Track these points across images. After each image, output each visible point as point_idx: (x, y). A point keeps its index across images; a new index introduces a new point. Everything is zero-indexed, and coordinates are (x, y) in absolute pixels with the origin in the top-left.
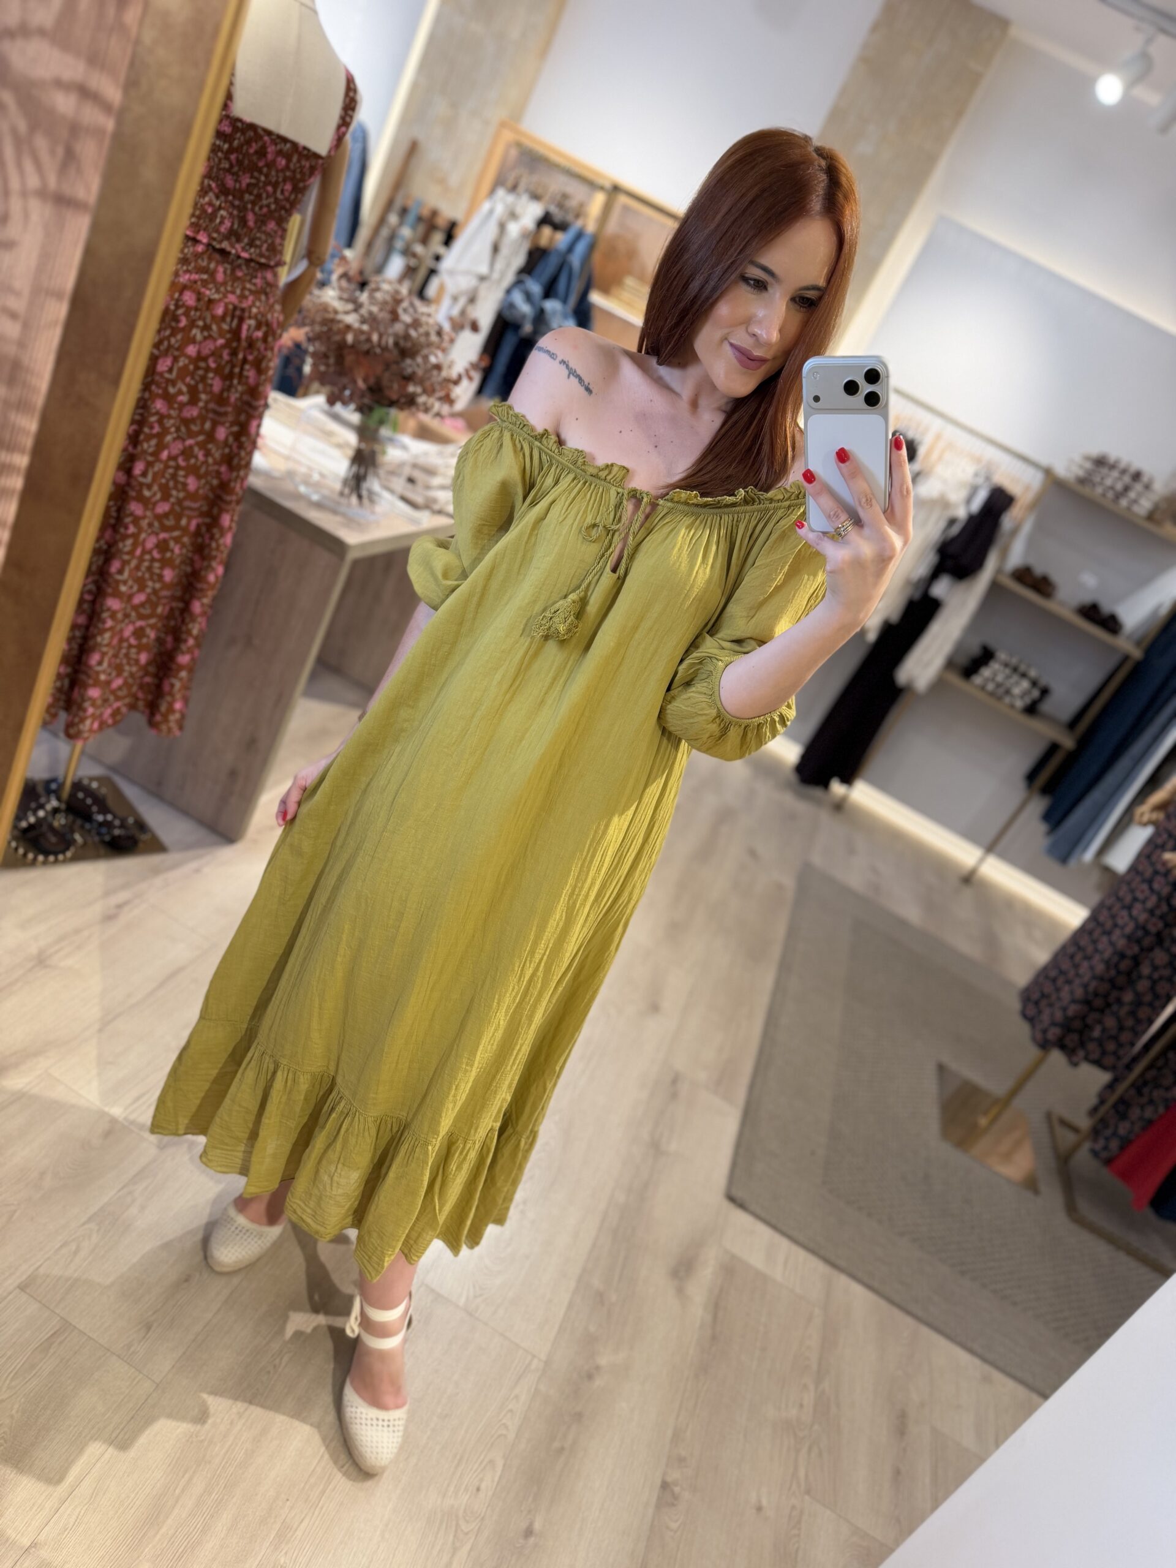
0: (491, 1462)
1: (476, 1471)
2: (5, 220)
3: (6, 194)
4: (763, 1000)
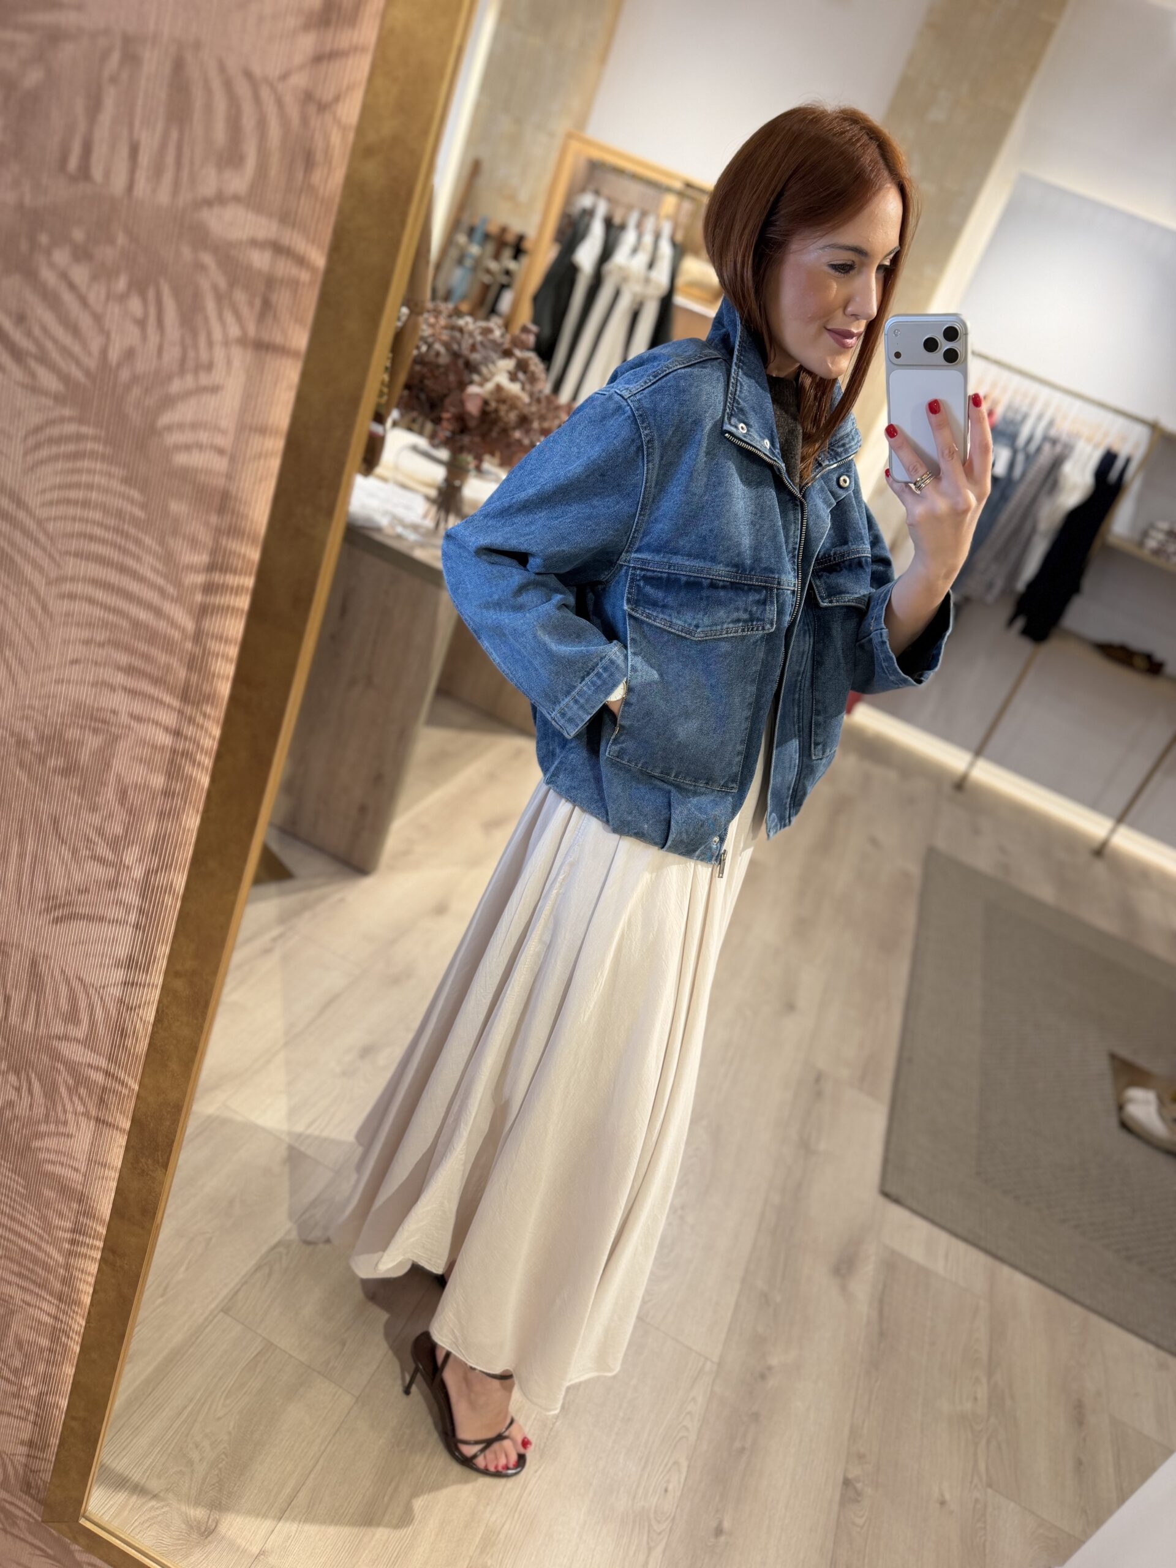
0: (676, 1463)
1: (662, 1472)
2: (210, 367)
3: (210, 344)
4: (899, 992)
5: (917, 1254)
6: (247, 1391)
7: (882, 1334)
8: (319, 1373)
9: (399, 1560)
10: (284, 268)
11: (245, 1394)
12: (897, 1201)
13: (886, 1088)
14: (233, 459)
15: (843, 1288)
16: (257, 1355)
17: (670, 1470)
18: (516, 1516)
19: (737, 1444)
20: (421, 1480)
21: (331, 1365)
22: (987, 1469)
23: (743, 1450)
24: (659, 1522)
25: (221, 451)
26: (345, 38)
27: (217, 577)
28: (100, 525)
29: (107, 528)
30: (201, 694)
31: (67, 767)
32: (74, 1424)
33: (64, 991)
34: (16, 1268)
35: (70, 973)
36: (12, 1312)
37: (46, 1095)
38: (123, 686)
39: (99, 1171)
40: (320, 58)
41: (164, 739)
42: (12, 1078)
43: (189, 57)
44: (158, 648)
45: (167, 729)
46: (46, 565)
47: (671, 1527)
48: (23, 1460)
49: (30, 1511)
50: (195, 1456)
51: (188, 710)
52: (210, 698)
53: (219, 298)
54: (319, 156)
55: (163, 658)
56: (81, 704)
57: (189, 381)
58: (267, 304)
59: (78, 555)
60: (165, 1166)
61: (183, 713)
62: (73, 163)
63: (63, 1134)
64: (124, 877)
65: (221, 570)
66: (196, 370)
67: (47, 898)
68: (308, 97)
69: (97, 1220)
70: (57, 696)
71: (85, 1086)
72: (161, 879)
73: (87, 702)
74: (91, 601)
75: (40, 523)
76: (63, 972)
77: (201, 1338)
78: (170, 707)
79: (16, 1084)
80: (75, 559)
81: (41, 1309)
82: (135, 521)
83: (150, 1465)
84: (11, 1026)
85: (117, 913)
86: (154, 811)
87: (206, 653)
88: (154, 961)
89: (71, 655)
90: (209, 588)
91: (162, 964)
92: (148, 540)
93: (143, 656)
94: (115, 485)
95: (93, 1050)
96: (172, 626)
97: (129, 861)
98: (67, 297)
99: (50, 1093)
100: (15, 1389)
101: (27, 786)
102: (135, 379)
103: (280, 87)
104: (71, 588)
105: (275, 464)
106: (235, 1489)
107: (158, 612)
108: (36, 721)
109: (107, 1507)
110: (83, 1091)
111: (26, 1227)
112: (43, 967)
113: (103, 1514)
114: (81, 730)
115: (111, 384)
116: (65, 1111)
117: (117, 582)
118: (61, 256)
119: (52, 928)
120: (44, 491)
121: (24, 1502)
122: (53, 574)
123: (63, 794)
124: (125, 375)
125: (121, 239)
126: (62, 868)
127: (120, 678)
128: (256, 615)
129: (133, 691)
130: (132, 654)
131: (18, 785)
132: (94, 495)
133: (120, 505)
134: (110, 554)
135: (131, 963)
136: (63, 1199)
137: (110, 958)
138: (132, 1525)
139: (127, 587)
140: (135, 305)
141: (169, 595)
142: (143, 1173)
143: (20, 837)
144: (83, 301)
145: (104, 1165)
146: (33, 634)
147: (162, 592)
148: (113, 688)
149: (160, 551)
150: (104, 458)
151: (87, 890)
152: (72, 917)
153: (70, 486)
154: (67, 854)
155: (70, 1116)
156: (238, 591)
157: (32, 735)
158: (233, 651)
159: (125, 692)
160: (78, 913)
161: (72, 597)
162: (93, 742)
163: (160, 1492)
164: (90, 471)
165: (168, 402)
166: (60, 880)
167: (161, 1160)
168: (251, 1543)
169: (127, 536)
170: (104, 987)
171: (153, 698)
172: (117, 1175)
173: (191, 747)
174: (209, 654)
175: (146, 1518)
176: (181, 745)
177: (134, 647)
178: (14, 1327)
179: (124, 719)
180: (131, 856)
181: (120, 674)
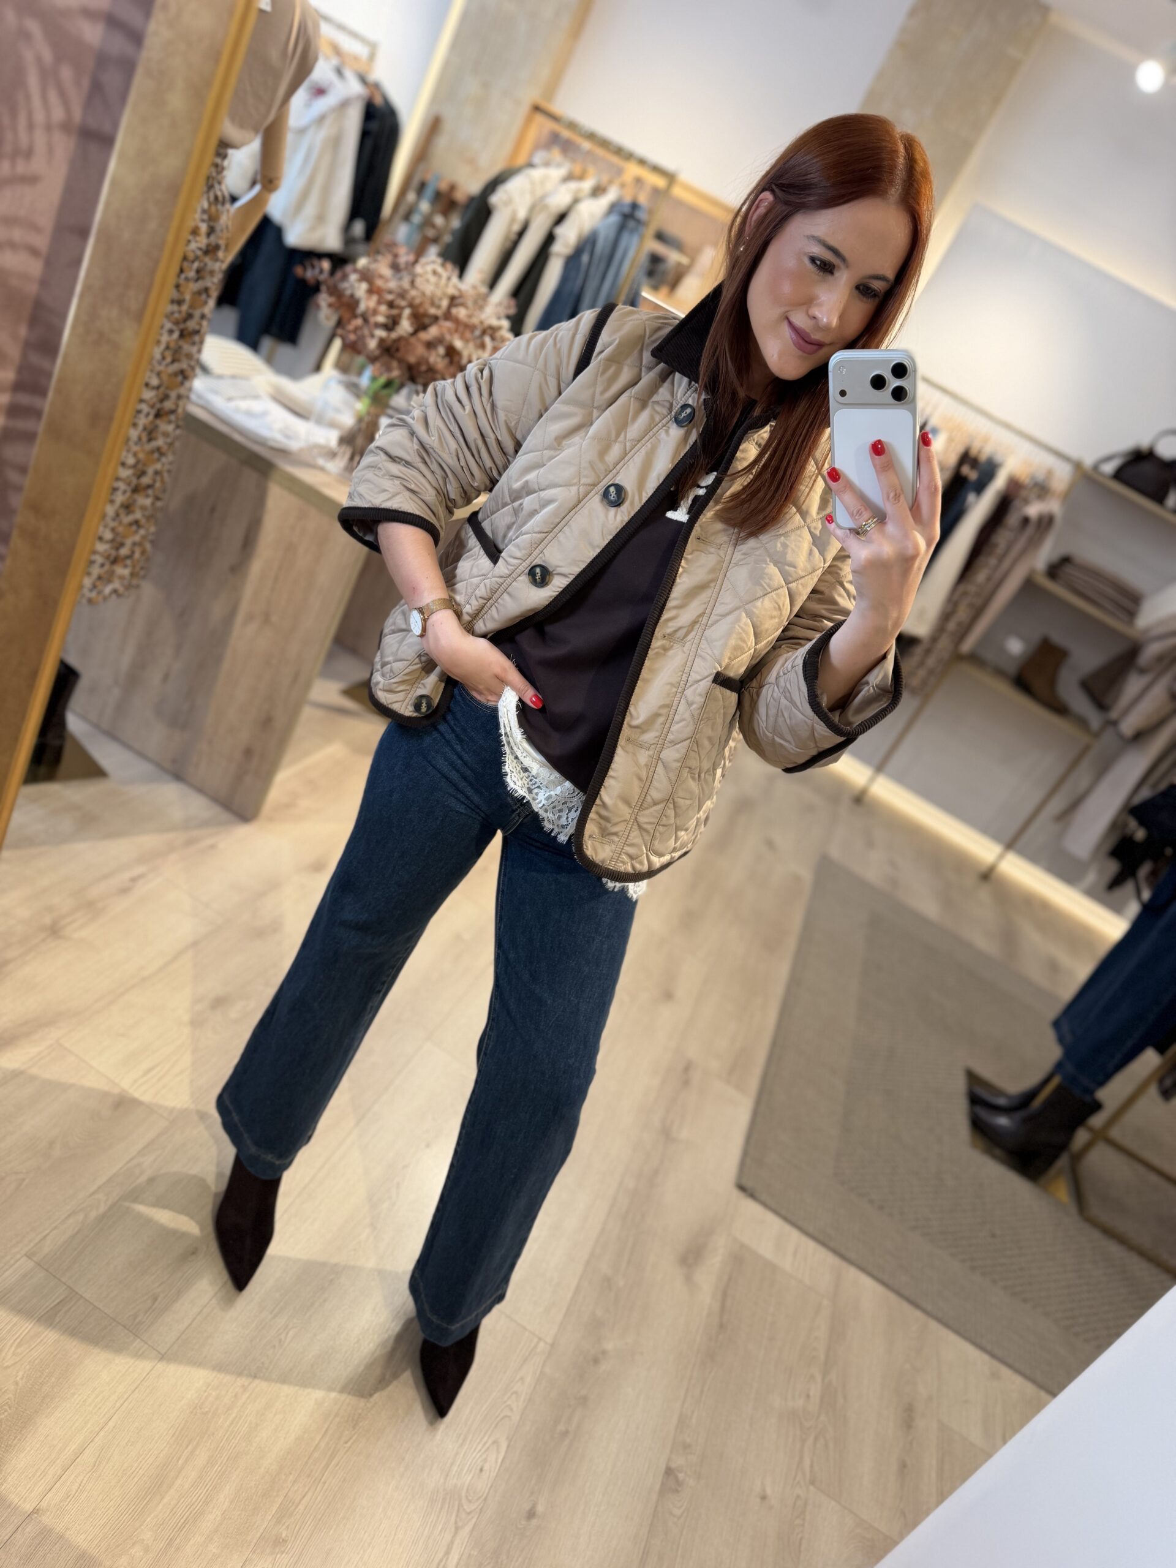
0: (495, 1443)
1: (480, 1451)
2: (29, 154)
3: (31, 127)
4: (778, 989)
5: (766, 1250)
6: (42, 1340)
7: (722, 1326)
8: (124, 1326)
9: (187, 1526)
11: (40, 1342)
12: (752, 1196)
13: (753, 1083)
15: (688, 1279)
16: (58, 1303)
17: (488, 1448)
18: (318, 1489)
19: (561, 1427)
20: (222, 1444)
21: (137, 1320)
22: (812, 1466)
23: (565, 1433)
24: (470, 1501)
47: (481, 1509)
53: (44, 74)
57: (5, 168)
66: (16, 154)
106: (15, 1442)
168: (25, 1501)
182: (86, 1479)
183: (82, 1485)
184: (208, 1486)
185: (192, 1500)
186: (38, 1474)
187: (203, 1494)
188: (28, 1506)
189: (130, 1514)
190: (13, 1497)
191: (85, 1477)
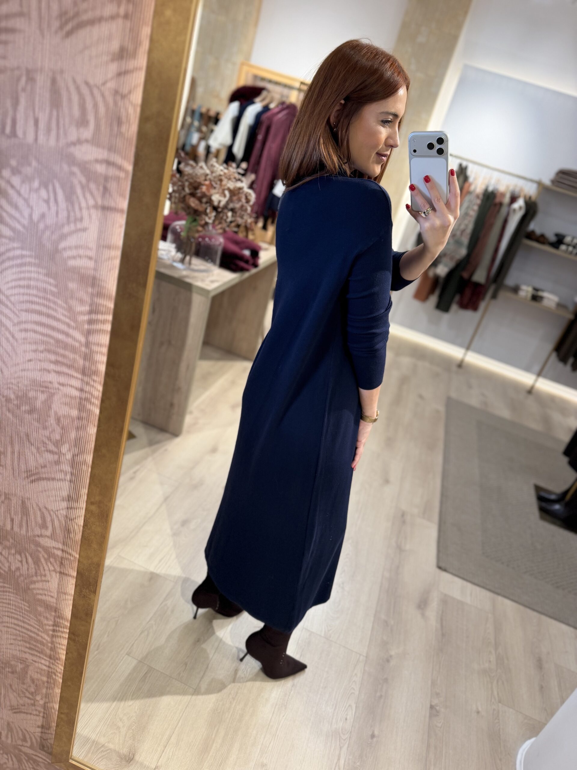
0: (350, 705)
1: (344, 710)
2: (81, 219)
3: (81, 209)
4: (439, 468)
5: (456, 594)
7: (443, 635)
8: (176, 679)
9: (222, 764)
10: (112, 172)
11: (142, 692)
12: (445, 570)
13: (436, 516)
14: (96, 261)
15: (423, 615)
16: (145, 673)
17: (347, 709)
18: (276, 739)
19: (378, 694)
20: (229, 726)
21: (181, 675)
22: (498, 694)
23: (381, 697)
24: (344, 734)
25: (90, 258)
26: (131, 64)
27: (94, 317)
28: (36, 296)
29: (40, 297)
30: (91, 370)
31: (31, 410)
32: (63, 716)
33: (39, 514)
34: (28, 645)
35: (41, 505)
36: (28, 666)
37: (34, 563)
38: (54, 371)
39: (64, 597)
40: (120, 74)
41: (76, 393)
42: (18, 557)
43: (58, 78)
44: (69, 352)
45: (76, 389)
46: (12, 317)
47: (350, 737)
48: (40, 734)
49: (44, 758)
50: (120, 724)
51: (86, 379)
52: (96, 373)
53: (83, 187)
54: (124, 119)
55: (71, 356)
56: (35, 379)
57: (72, 227)
58: (106, 190)
59: (27, 311)
60: (95, 592)
61: (83, 381)
62: (8, 130)
63: (44, 581)
64: (62, 459)
65: (95, 313)
66: (76, 220)
67: (27, 471)
68: (116, 92)
69: (65, 619)
70: (23, 377)
71: (53, 557)
72: (80, 458)
73: (38, 378)
74: (35, 332)
75: (7, 297)
76: (37, 505)
77: (117, 668)
78: (77, 378)
79: (20, 559)
80: (26, 313)
81: (42, 663)
82: (53, 294)
83: (99, 731)
84: (15, 533)
85: (62, 476)
86: (74, 427)
87: (92, 352)
88: (80, 497)
89: (27, 358)
90: (90, 322)
91: (85, 498)
92: (60, 302)
93: (62, 356)
94: (41, 277)
95: (55, 540)
96: (74, 341)
97: (64, 451)
98: (11, 192)
99: (37, 562)
100: (33, 702)
101: (12, 421)
102: (46, 227)
103: (102, 88)
104: (25, 327)
105: (117, 262)
106: (141, 738)
107: (67, 335)
108: (14, 389)
109: (81, 752)
110: (52, 560)
111: (31, 625)
112: (28, 504)
113: (79, 756)
114: (36, 392)
115: (35, 230)
116: (44, 570)
117: (46, 322)
118: (6, 173)
119: (30, 485)
120: (8, 283)
121: (42, 754)
122: (16, 321)
123: (30, 423)
124: (41, 226)
125: (34, 163)
126: (33, 457)
127: (52, 367)
128: (114, 334)
129: (59, 372)
130: (57, 355)
131: (8, 420)
132: (32, 283)
133: (44, 286)
134: (42, 309)
135: (69, 498)
136: (47, 611)
137: (59, 497)
138: (93, 760)
139: (51, 324)
140: (43, 193)
141: (71, 326)
142: (84, 596)
143: (11, 444)
144: (19, 193)
145: (65, 594)
146: (9, 349)
147: (68, 325)
148: (49, 371)
149: (66, 306)
150: (35, 265)
151: (45, 466)
152: (39, 479)
153: (20, 279)
154: (34, 450)
155: (47, 572)
156: (104, 322)
157: (12, 396)
158: (105, 350)
159: (55, 373)
160: (42, 477)
161: (26, 331)
162: (42, 397)
163: (105, 743)
164: (29, 272)
165: (63, 237)
166: (32, 463)
167: (92, 590)
168: (151, 763)
169: (49, 300)
170: (58, 511)
171: (69, 375)
172: (72, 598)
173: (89, 396)
174: (93, 352)
175: (100, 756)
176: (84, 395)
177: (57, 352)
178: (30, 673)
179: (56, 386)
180: (65, 449)
181: (52, 365)
182: (174, 750)
183: (174, 753)
184: (227, 745)
185: (222, 752)
186: (154, 751)
187: (226, 749)
188: (153, 765)
189: (197, 762)
190: (146, 762)
191: (174, 749)
